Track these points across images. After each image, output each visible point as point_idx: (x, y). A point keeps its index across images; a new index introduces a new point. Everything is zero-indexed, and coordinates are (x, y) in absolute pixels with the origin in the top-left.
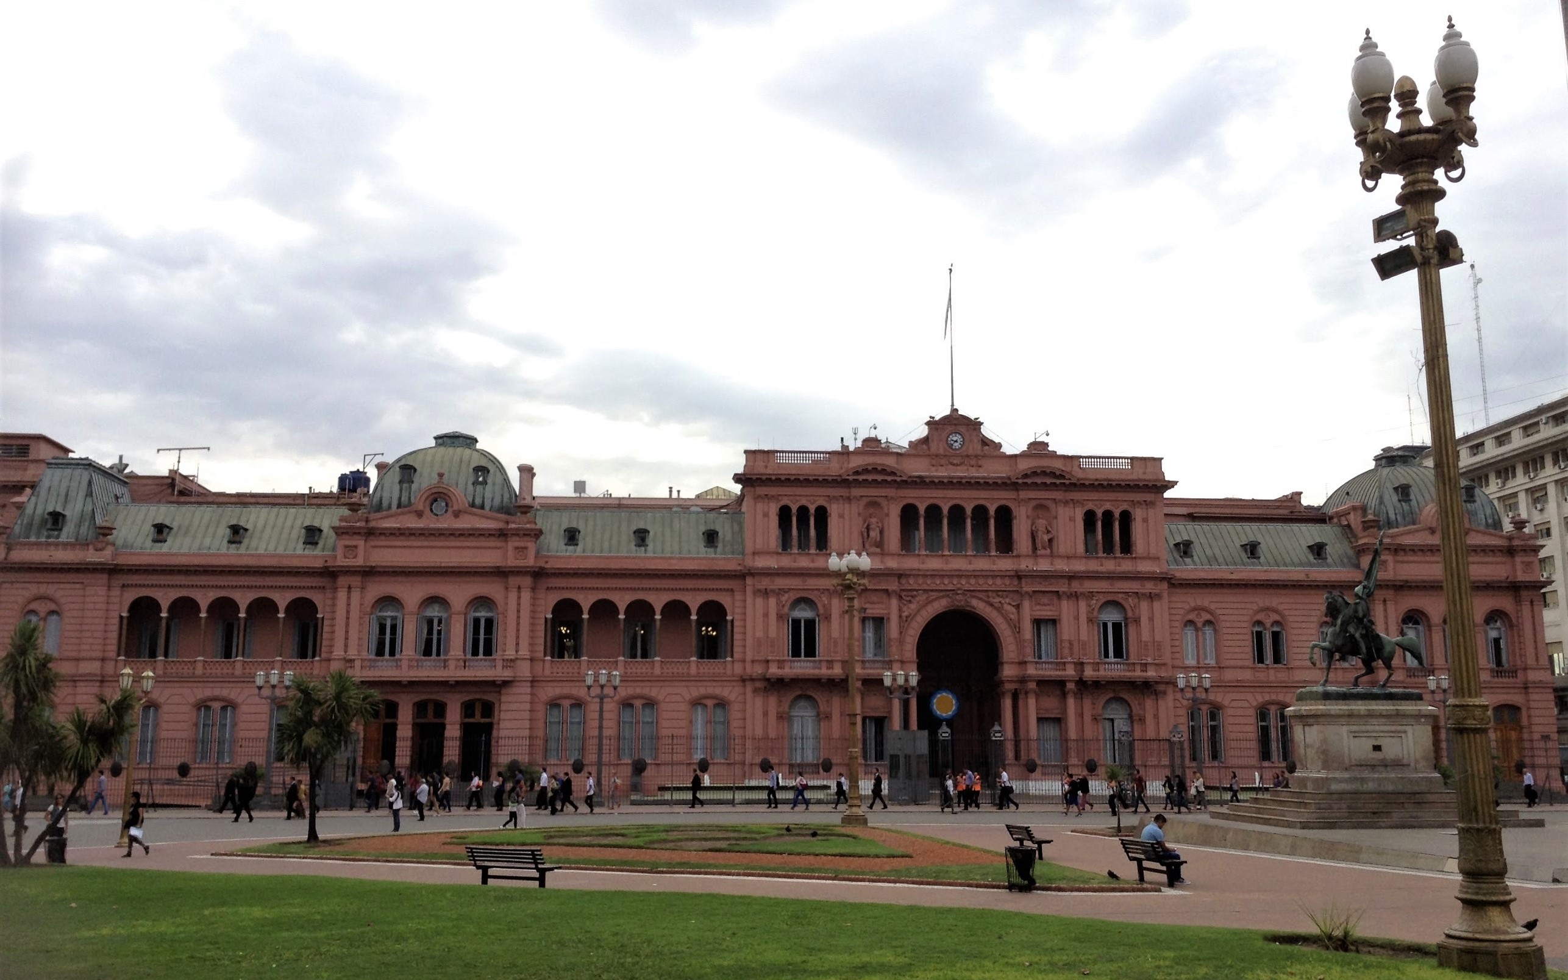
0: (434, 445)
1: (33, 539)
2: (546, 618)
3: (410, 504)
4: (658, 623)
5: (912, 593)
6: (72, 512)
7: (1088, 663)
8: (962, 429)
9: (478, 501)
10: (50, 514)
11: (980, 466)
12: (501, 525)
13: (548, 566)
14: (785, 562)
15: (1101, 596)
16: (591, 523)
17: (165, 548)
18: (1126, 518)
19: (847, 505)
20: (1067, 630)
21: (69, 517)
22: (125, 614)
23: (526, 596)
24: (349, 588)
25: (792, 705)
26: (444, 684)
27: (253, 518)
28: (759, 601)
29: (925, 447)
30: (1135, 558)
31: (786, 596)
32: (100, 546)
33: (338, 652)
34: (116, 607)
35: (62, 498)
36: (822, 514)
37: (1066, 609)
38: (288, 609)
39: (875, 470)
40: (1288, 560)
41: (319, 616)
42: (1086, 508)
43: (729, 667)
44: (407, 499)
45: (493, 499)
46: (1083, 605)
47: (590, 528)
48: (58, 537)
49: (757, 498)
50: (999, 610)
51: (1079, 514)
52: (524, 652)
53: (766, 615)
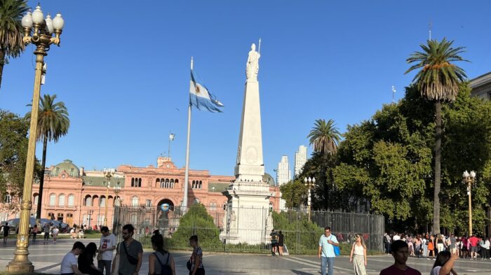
2: (83, 198)
5: (157, 195)
9: (72, 175)
11: (173, 171)
12: (76, 180)
13: (85, 188)
14: (132, 189)
18: (201, 182)
19: (145, 178)
23: (80, 194)
24: (46, 191)
28: (127, 196)
29: (162, 167)
30: (202, 190)
31: (132, 195)
33: (43, 203)
36: (140, 179)
39: (151, 172)
42: (193, 180)
44: (57, 174)
45: (75, 175)
46: (191, 198)
49: (128, 176)
50: (174, 199)
52: (79, 204)
53: (128, 199)
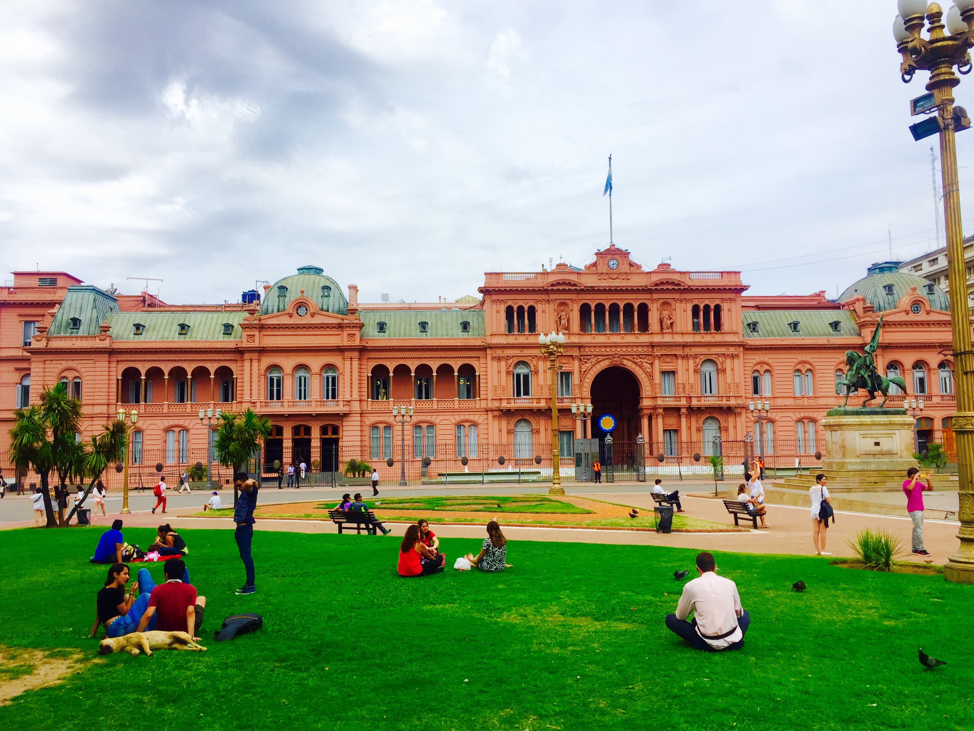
0: (297, 274)
1: (62, 334)
2: (368, 376)
3: (284, 310)
4: (435, 378)
5: (588, 357)
6: (84, 318)
7: (694, 397)
8: (617, 257)
9: (325, 307)
10: (70, 319)
11: (629, 279)
12: (339, 321)
13: (367, 345)
14: (511, 340)
15: (702, 357)
16: (393, 318)
17: (141, 338)
18: (718, 309)
19: (547, 305)
20: (681, 378)
21: (83, 321)
22: (120, 378)
23: (356, 363)
24: (251, 360)
25: (516, 425)
26: (309, 416)
27: (192, 320)
28: (495, 363)
29: (594, 268)
30: (723, 333)
31: (511, 360)
32: (103, 338)
33: (247, 398)
34: (114, 373)
35: (78, 310)
36: (532, 311)
37: (680, 365)
38: (216, 373)
39: (564, 283)
40: (816, 332)
41: (234, 376)
42: (694, 303)
43: (478, 402)
44: (283, 307)
45: (334, 305)
46: (691, 362)
47: (392, 322)
48: (77, 333)
49: (493, 301)
50: (640, 366)
51: (690, 307)
52: (356, 396)
53: (499, 372)
